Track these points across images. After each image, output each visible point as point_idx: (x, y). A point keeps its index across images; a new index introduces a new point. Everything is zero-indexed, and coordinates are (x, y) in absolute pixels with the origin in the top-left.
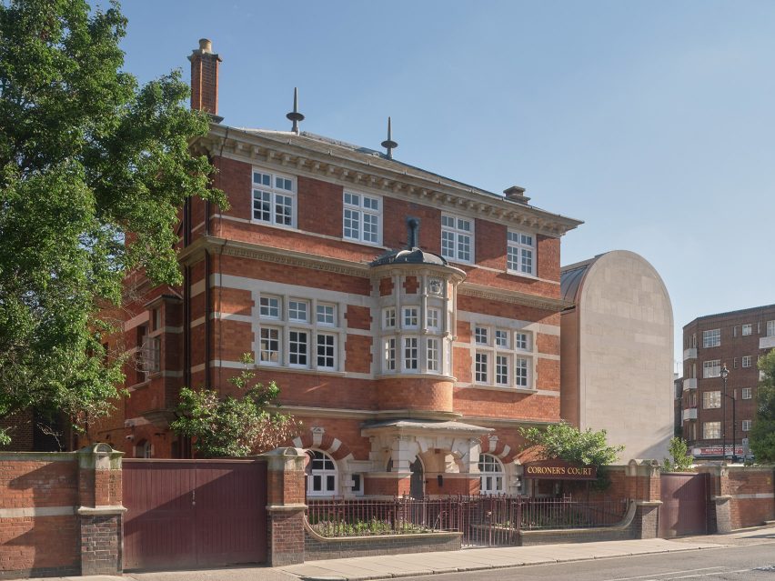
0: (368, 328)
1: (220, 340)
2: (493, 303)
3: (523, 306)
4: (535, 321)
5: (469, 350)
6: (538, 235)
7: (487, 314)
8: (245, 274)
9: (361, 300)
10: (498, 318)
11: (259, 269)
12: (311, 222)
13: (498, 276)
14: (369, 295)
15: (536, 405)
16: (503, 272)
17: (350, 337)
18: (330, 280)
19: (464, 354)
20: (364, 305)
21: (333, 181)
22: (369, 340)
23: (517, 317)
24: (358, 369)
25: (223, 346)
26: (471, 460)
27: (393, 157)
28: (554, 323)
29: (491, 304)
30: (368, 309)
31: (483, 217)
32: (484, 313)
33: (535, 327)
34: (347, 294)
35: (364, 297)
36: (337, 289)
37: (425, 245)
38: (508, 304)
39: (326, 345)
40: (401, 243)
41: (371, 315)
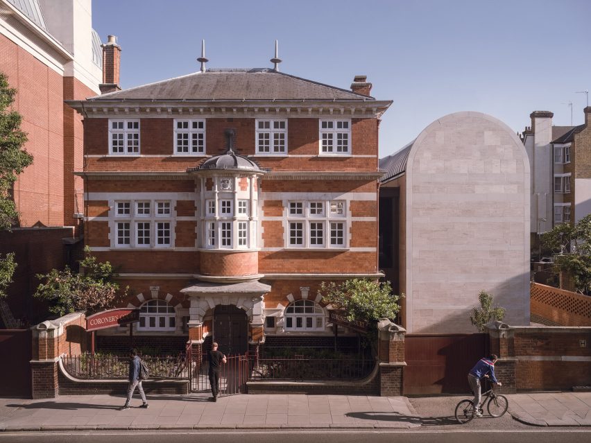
0: (193, 215)
1: (87, 234)
2: (305, 182)
3: (336, 181)
4: (347, 192)
5: (281, 222)
6: (353, 119)
7: (300, 191)
8: (104, 190)
9: (188, 196)
10: (309, 194)
11: (113, 185)
12: (150, 148)
13: (310, 160)
14: (193, 191)
15: (350, 260)
16: (314, 156)
17: (179, 223)
18: (164, 185)
19: (276, 225)
20: (190, 199)
21: (165, 116)
22: (194, 224)
23: (330, 190)
24: (185, 245)
25: (90, 238)
26: (254, 313)
27: (278, 70)
28: (369, 190)
29: (304, 183)
30: (193, 202)
31: (294, 116)
32: (296, 191)
33: (349, 197)
34: (176, 193)
35: (190, 193)
36: (169, 190)
37: (241, 148)
38: (320, 181)
39: (164, 230)
40: (220, 150)
41: (196, 205)
